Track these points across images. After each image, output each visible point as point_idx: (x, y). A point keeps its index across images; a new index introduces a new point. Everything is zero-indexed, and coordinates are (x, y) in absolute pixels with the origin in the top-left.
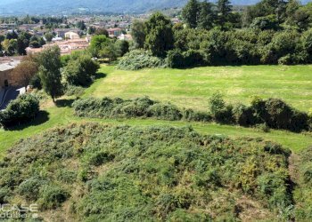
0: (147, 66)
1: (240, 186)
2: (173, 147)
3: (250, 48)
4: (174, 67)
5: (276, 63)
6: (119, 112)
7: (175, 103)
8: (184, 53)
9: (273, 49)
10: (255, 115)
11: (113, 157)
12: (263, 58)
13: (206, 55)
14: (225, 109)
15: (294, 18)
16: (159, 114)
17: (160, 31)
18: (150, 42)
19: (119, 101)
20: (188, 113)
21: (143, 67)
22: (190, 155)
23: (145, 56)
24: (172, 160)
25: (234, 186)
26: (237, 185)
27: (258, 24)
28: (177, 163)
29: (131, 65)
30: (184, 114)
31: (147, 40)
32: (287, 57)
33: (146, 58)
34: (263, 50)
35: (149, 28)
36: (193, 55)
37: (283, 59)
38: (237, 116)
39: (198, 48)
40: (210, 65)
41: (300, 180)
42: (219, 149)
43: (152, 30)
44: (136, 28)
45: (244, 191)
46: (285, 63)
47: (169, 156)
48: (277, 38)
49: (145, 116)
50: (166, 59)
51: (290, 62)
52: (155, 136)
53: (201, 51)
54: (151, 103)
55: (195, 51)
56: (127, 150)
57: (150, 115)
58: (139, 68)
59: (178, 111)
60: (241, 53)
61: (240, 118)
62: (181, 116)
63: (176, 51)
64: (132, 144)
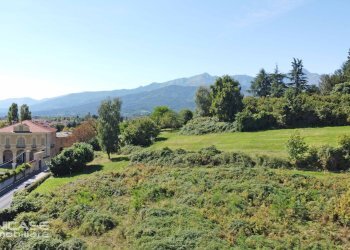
0: (213, 130)
1: (336, 217)
3: (333, 108)
6: (181, 161)
8: (255, 115)
10: (346, 157)
11: (172, 193)
12: (349, 118)
13: (280, 117)
16: (228, 161)
17: (228, 93)
18: (217, 106)
19: (181, 152)
20: (262, 160)
21: (209, 131)
22: (266, 189)
23: (213, 121)
24: (245, 194)
25: (327, 219)
26: (331, 217)
27: (340, 90)
29: (195, 131)
30: (257, 162)
31: (213, 104)
33: (212, 123)
35: (215, 91)
36: (265, 117)
38: (324, 160)
39: (271, 110)
40: (285, 128)
42: (303, 185)
43: (219, 93)
44: (201, 94)
47: (240, 191)
49: (211, 165)
50: (235, 123)
52: (224, 175)
53: (275, 113)
54: (217, 152)
55: (268, 113)
56: (189, 188)
57: (216, 163)
58: (205, 133)
59: (249, 159)
60: (322, 113)
61: (328, 162)
62: (253, 164)
63: (246, 112)
64: (196, 182)
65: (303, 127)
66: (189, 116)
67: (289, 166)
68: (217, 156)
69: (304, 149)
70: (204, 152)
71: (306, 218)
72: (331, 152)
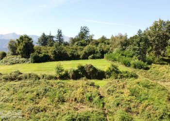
0: (18, 62)
1: (76, 99)
3: (74, 52)
4: (34, 62)
5: (88, 59)
7: (34, 72)
8: (40, 55)
9: (85, 52)
10: (80, 73)
12: (81, 57)
13: (52, 56)
14: (64, 73)
15: (93, 43)
16: (26, 78)
18: (20, 50)
20: (43, 76)
21: (16, 63)
22: (46, 90)
23: (18, 58)
24: (35, 93)
25: (72, 100)
26: (74, 99)
27: (77, 44)
28: (38, 94)
29: (8, 63)
30: (41, 77)
31: (18, 49)
32: (92, 55)
33: (18, 59)
34: (81, 53)
35: (19, 42)
36: (45, 56)
37: (90, 57)
38: (71, 75)
39: (48, 52)
40: (54, 61)
42: (62, 87)
43: (21, 43)
44: (11, 44)
45: (78, 102)
46: (91, 59)
47: (32, 92)
48: (86, 48)
49: (17, 80)
50: (30, 59)
51: (94, 58)
52: (24, 85)
53: (50, 54)
54: (20, 73)
55: (46, 54)
56: (4, 92)
57: (20, 79)
58: (14, 64)
59: (37, 76)
60: (70, 54)
61: (73, 76)
62: (39, 78)
63: (35, 53)
65: (62, 60)
66: (4, 55)
67: (56, 78)
68: (20, 75)
69: (62, 70)
70: (13, 74)
71: (63, 101)
72: (74, 71)
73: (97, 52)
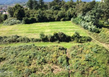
0: (16, 23)
1: (52, 62)
2: (28, 52)
3: (51, 16)
4: (26, 23)
5: (60, 21)
6: (6, 41)
7: (27, 36)
8: (29, 18)
9: (58, 16)
11: (5, 59)
12: (56, 19)
13: (37, 19)
14: (45, 37)
15: (64, 6)
16: (22, 41)
17: (19, 11)
19: (5, 37)
20: (32, 39)
21: (14, 24)
22: (34, 54)
24: (28, 57)
25: (50, 62)
27: (53, 8)
28: (30, 57)
29: (9, 24)
30: (31, 40)
31: (15, 14)
32: (63, 19)
33: (15, 21)
34: (56, 17)
35: (15, 9)
36: (32, 19)
37: (62, 19)
38: (49, 39)
39: (34, 16)
40: (38, 22)
41: (70, 57)
43: (16, 10)
44: (9, 9)
45: (54, 63)
46: (63, 21)
47: (27, 55)
48: (60, 13)
49: (16, 42)
50: (23, 21)
51: (64, 20)
52: (21, 49)
54: (18, 37)
56: (10, 55)
57: (18, 41)
58: (12, 24)
59: (29, 39)
60: (49, 18)
63: (26, 18)
64: (12, 53)
65: (43, 22)
67: (40, 41)
70: (13, 37)
71: (46, 62)
72: (51, 37)
73: (67, 16)
